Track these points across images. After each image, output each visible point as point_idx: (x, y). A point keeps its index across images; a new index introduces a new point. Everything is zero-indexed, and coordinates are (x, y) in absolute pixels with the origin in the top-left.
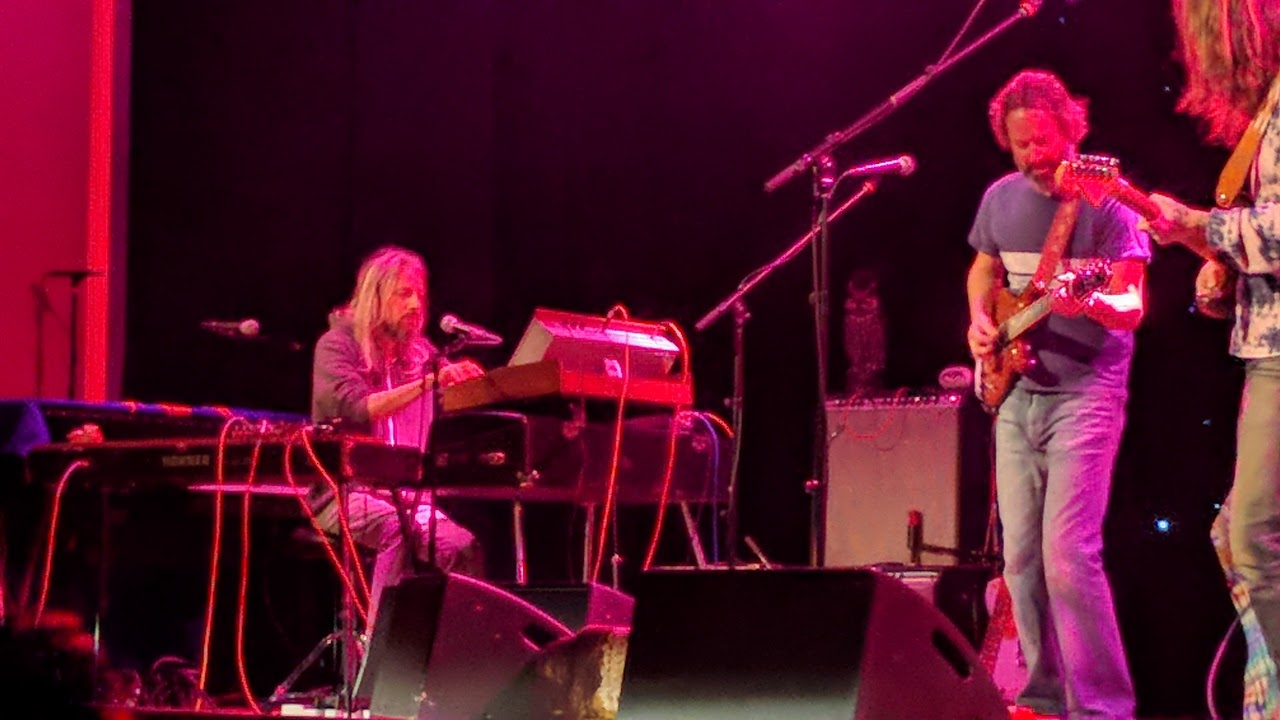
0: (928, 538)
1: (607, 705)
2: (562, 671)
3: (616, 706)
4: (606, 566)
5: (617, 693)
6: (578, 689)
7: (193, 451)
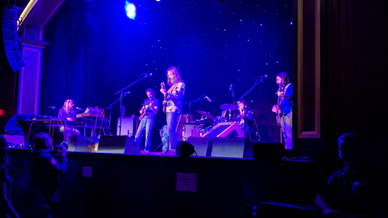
0: (129, 133)
1: (96, 150)
2: (91, 146)
3: (97, 150)
4: (94, 135)
5: (97, 149)
6: (92, 148)
7: (47, 121)
